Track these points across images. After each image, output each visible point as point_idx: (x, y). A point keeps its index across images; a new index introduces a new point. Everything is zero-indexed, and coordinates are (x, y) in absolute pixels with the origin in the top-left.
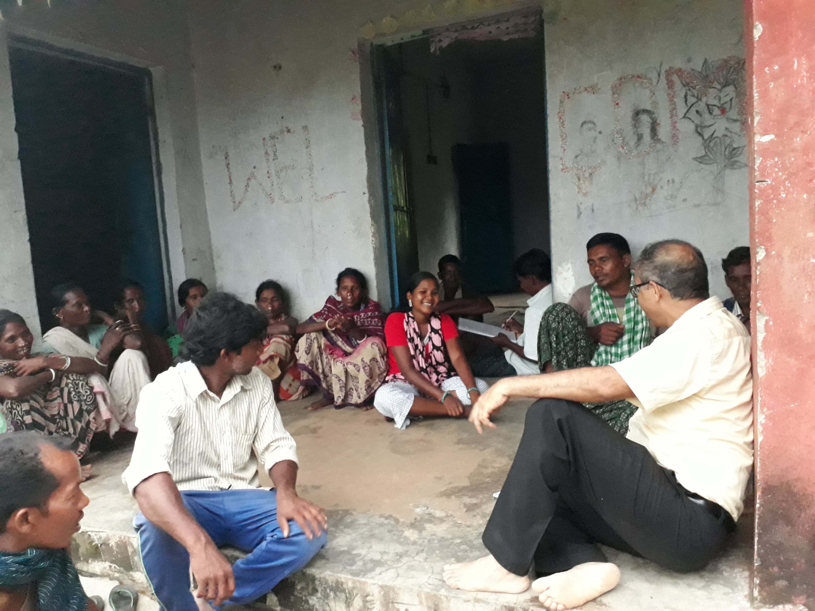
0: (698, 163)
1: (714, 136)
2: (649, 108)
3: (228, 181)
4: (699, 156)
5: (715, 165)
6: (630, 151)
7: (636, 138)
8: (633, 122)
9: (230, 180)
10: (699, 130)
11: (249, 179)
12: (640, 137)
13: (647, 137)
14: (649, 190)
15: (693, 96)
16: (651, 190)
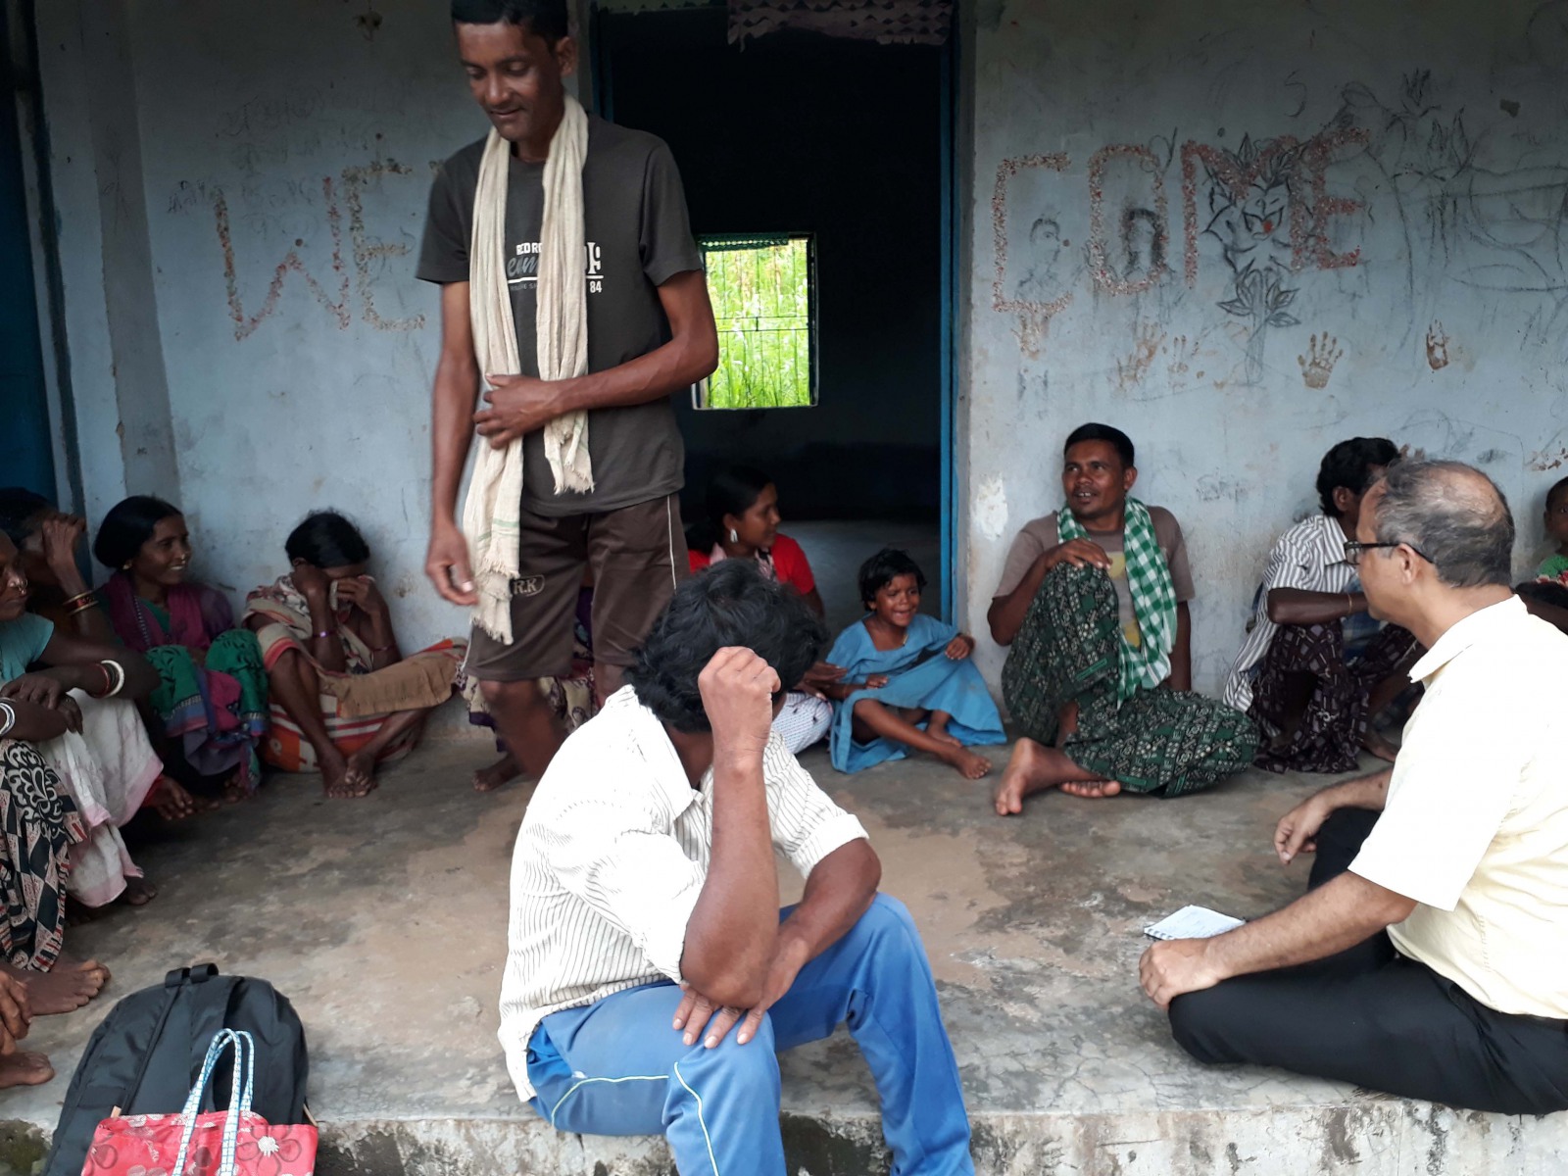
0: (1224, 312)
1: (1252, 268)
2: (1151, 207)
3: (224, 269)
4: (1226, 300)
5: (1251, 316)
6: (1116, 282)
7: (1126, 257)
8: (1123, 231)
9: (230, 265)
10: (1229, 255)
11: (282, 267)
12: (1133, 258)
13: (1145, 260)
14: (1145, 352)
15: (1224, 195)
16: (1146, 352)
